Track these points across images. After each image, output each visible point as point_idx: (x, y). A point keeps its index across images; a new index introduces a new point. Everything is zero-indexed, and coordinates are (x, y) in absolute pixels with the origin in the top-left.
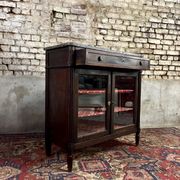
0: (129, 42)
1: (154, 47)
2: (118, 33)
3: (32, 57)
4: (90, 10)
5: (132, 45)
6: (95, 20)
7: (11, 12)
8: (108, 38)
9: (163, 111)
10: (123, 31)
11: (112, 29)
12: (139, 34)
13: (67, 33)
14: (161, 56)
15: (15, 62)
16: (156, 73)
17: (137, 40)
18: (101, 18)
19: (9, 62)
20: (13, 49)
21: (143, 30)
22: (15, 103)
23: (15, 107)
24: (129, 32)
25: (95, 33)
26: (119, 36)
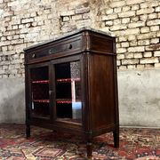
0: (140, 28)
4: (93, 6)
5: (143, 30)
6: (99, 14)
7: (31, 26)
8: (114, 28)
10: (131, 17)
11: (119, 18)
18: (105, 10)
21: (158, 10)
24: (139, 16)
25: (100, 27)
26: (127, 24)
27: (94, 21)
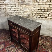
8: (40, 4)
15: (10, 13)
25: (35, 2)
26: (45, 2)
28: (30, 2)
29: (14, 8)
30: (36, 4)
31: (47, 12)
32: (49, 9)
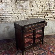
0: (43, 9)
1: (51, 10)
2: (39, 6)
3: (10, 16)
5: (43, 10)
6: (31, 2)
7: (1, 2)
9: (52, 30)
10: (40, 5)
11: (37, 5)
12: (46, 6)
13: (21, 7)
14: (53, 12)
15: (5, 18)
16: (51, 18)
17: (45, 8)
18: (33, 1)
19: (3, 19)
20: (4, 14)
21: (48, 4)
22: (7, 31)
23: (7, 32)
24: (43, 5)
26: (39, 7)
27: (29, 4)
28: (27, 6)
29: (10, 12)
30: (32, 8)
31: (41, 14)
32: (42, 12)
